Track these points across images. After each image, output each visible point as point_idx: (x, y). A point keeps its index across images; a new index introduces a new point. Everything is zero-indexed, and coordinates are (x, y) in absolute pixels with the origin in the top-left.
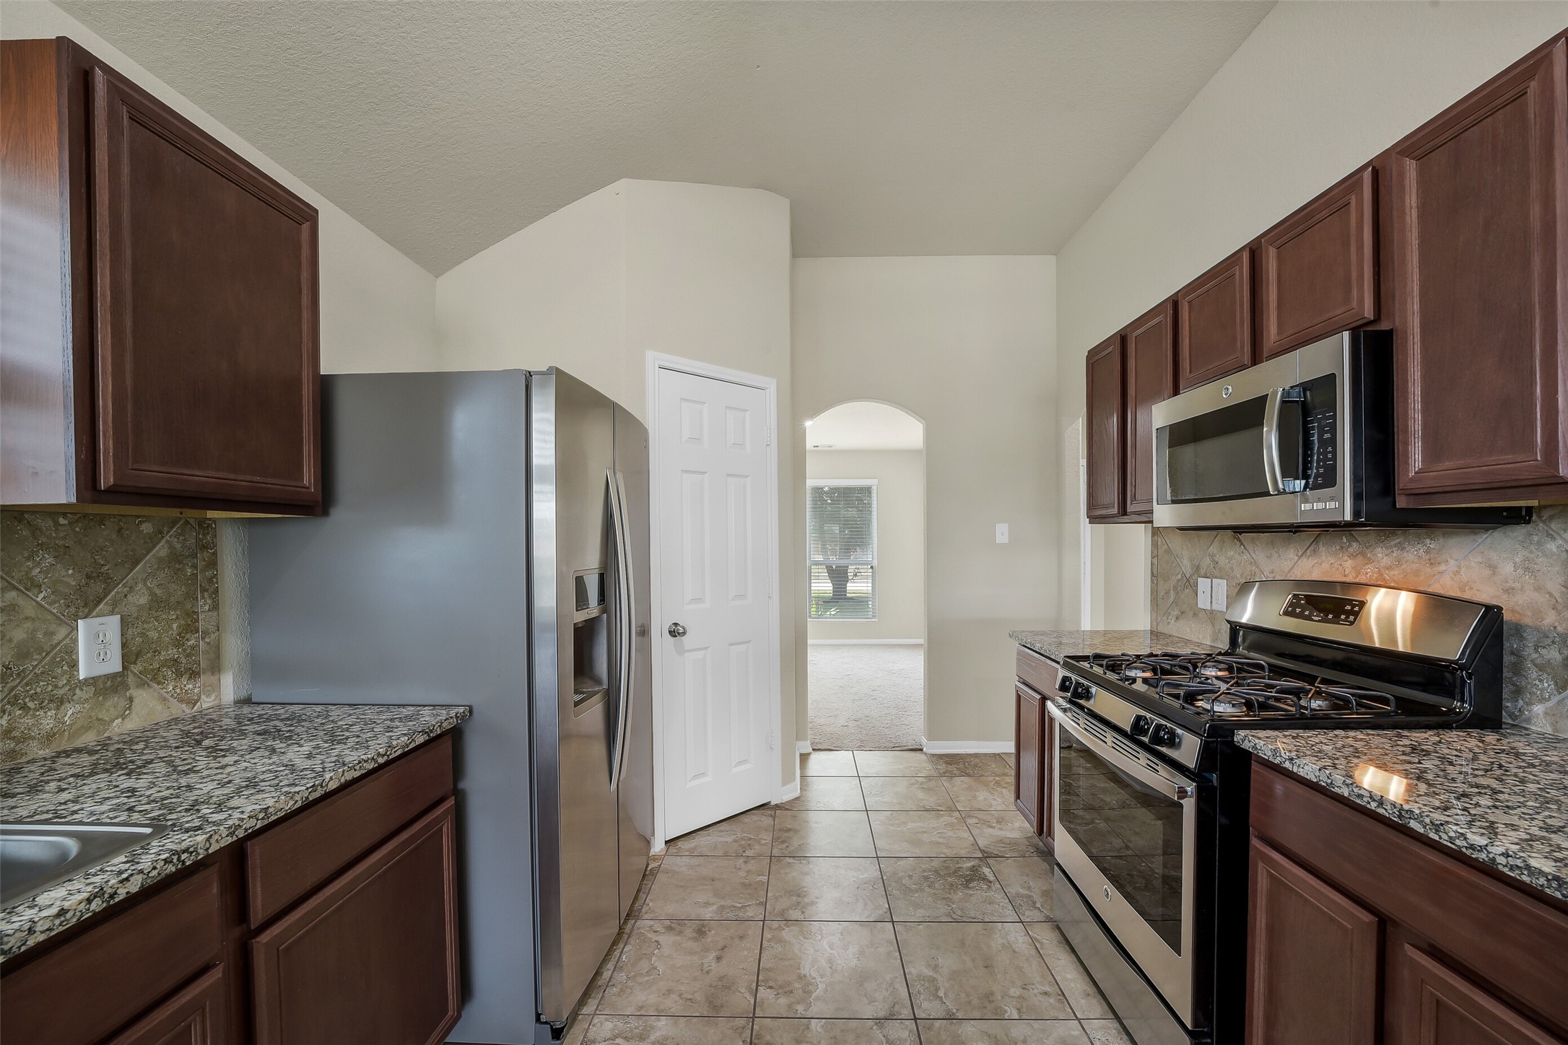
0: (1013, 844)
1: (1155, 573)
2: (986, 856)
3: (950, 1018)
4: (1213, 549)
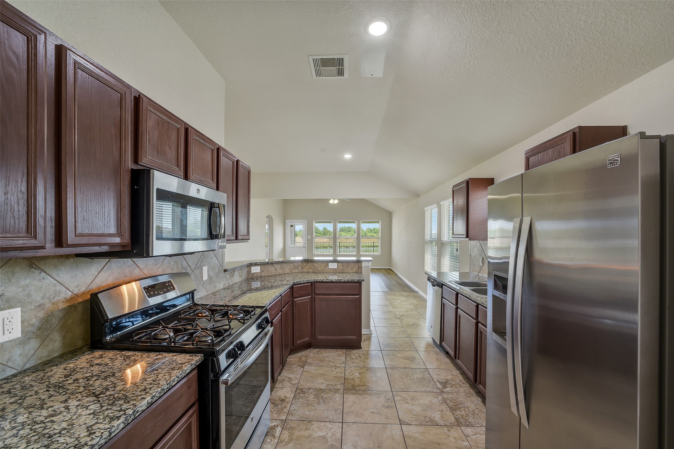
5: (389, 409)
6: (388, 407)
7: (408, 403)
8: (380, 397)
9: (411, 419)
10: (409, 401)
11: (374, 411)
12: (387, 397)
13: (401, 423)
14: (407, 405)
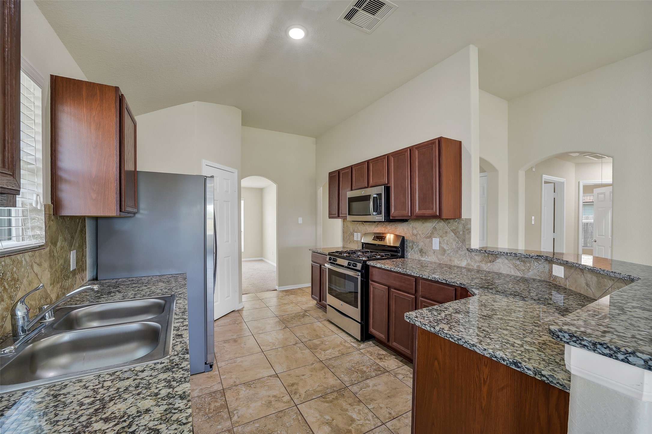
0: (311, 307)
1: (344, 232)
2: (306, 311)
3: (310, 340)
4: (358, 226)
5: (290, 383)
6: (293, 385)
7: (275, 396)
8: (305, 392)
9: (268, 381)
10: (273, 399)
11: (303, 377)
12: (298, 396)
13: (276, 375)
14: (275, 394)
